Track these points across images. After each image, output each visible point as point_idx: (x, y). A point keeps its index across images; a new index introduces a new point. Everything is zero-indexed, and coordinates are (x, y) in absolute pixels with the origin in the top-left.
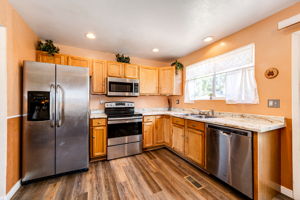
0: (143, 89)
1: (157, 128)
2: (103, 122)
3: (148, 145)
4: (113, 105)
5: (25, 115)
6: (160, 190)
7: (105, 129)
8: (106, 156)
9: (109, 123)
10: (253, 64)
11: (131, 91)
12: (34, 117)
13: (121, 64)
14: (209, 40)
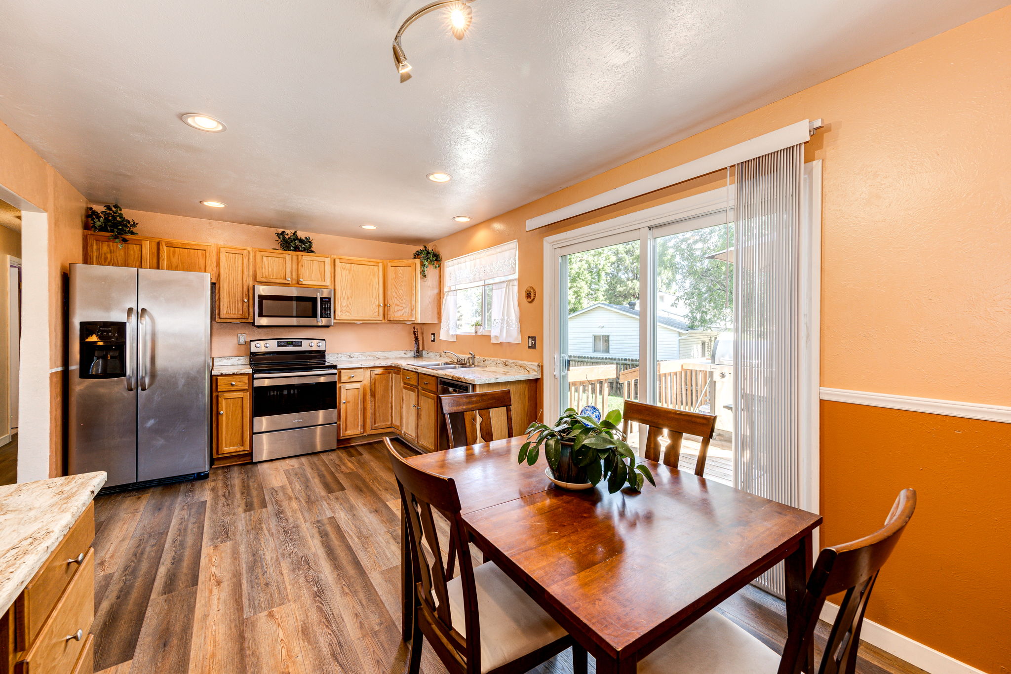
0: (342, 310)
1: (373, 395)
2: (244, 383)
3: (350, 432)
4: (272, 346)
5: (75, 367)
6: (343, 489)
7: (247, 397)
8: (250, 455)
9: (257, 383)
10: (516, 276)
11: (314, 315)
12: (93, 371)
13: (290, 256)
14: (464, 220)
